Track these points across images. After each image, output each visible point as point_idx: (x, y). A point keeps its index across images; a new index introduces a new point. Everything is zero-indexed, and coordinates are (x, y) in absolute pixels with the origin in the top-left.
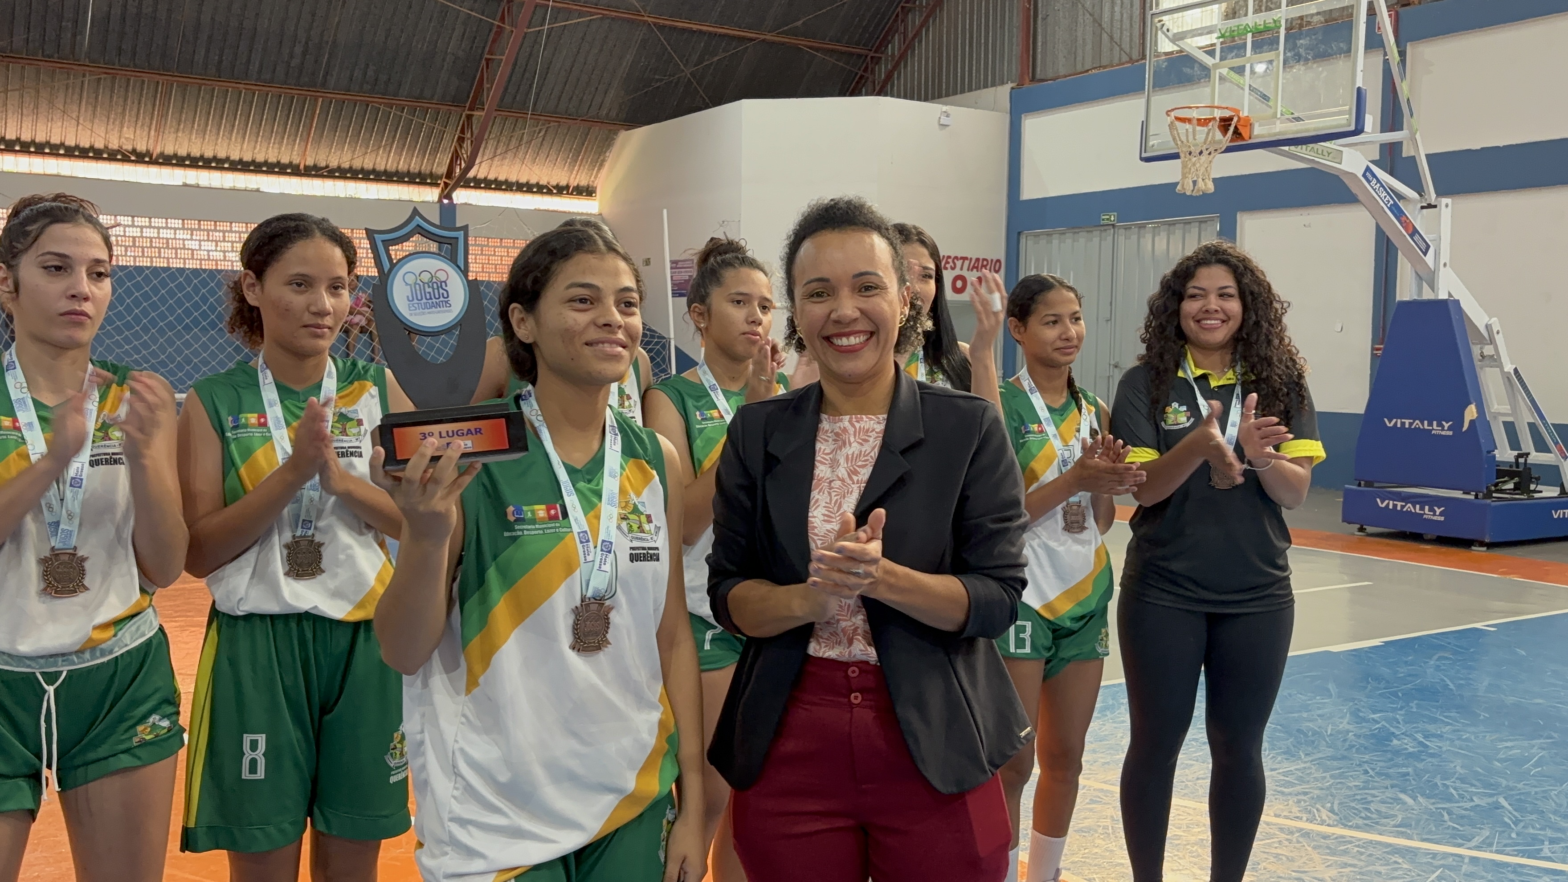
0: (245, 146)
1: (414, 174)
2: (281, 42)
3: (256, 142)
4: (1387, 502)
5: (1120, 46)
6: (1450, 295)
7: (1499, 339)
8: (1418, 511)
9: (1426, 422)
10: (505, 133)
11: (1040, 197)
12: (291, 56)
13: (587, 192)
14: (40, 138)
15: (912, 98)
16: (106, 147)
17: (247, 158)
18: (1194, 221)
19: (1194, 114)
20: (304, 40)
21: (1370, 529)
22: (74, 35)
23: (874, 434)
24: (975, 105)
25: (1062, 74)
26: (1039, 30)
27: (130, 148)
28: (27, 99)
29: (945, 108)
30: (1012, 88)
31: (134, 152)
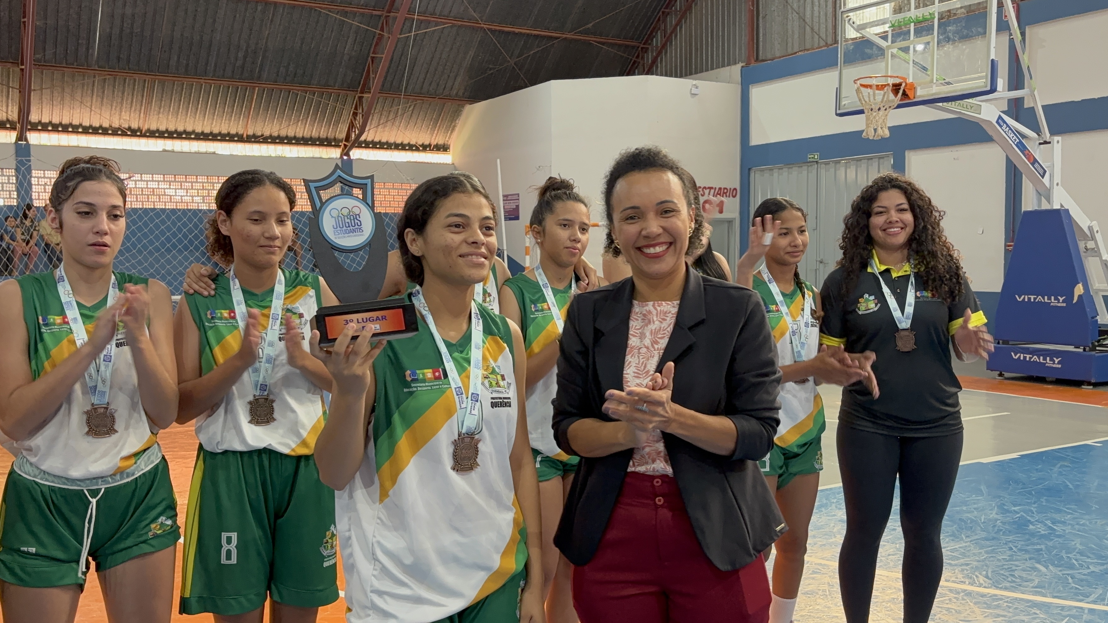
0: (205, 123)
1: (323, 139)
2: (229, 49)
3: (213, 119)
4: (1019, 355)
5: (818, 35)
6: (1062, 206)
7: (1098, 237)
8: (1041, 361)
9: (1046, 297)
10: (386, 108)
11: (764, 143)
12: (236, 59)
13: (443, 148)
14: (65, 121)
15: (671, 76)
16: (111, 126)
17: (207, 131)
18: (875, 157)
19: (874, 82)
20: (244, 48)
21: (1007, 375)
22: (88, 49)
23: (670, 315)
24: (717, 80)
25: (778, 54)
26: (761, 25)
27: (127, 126)
28: (56, 94)
29: (695, 82)
30: (742, 67)
31: (129, 129)
